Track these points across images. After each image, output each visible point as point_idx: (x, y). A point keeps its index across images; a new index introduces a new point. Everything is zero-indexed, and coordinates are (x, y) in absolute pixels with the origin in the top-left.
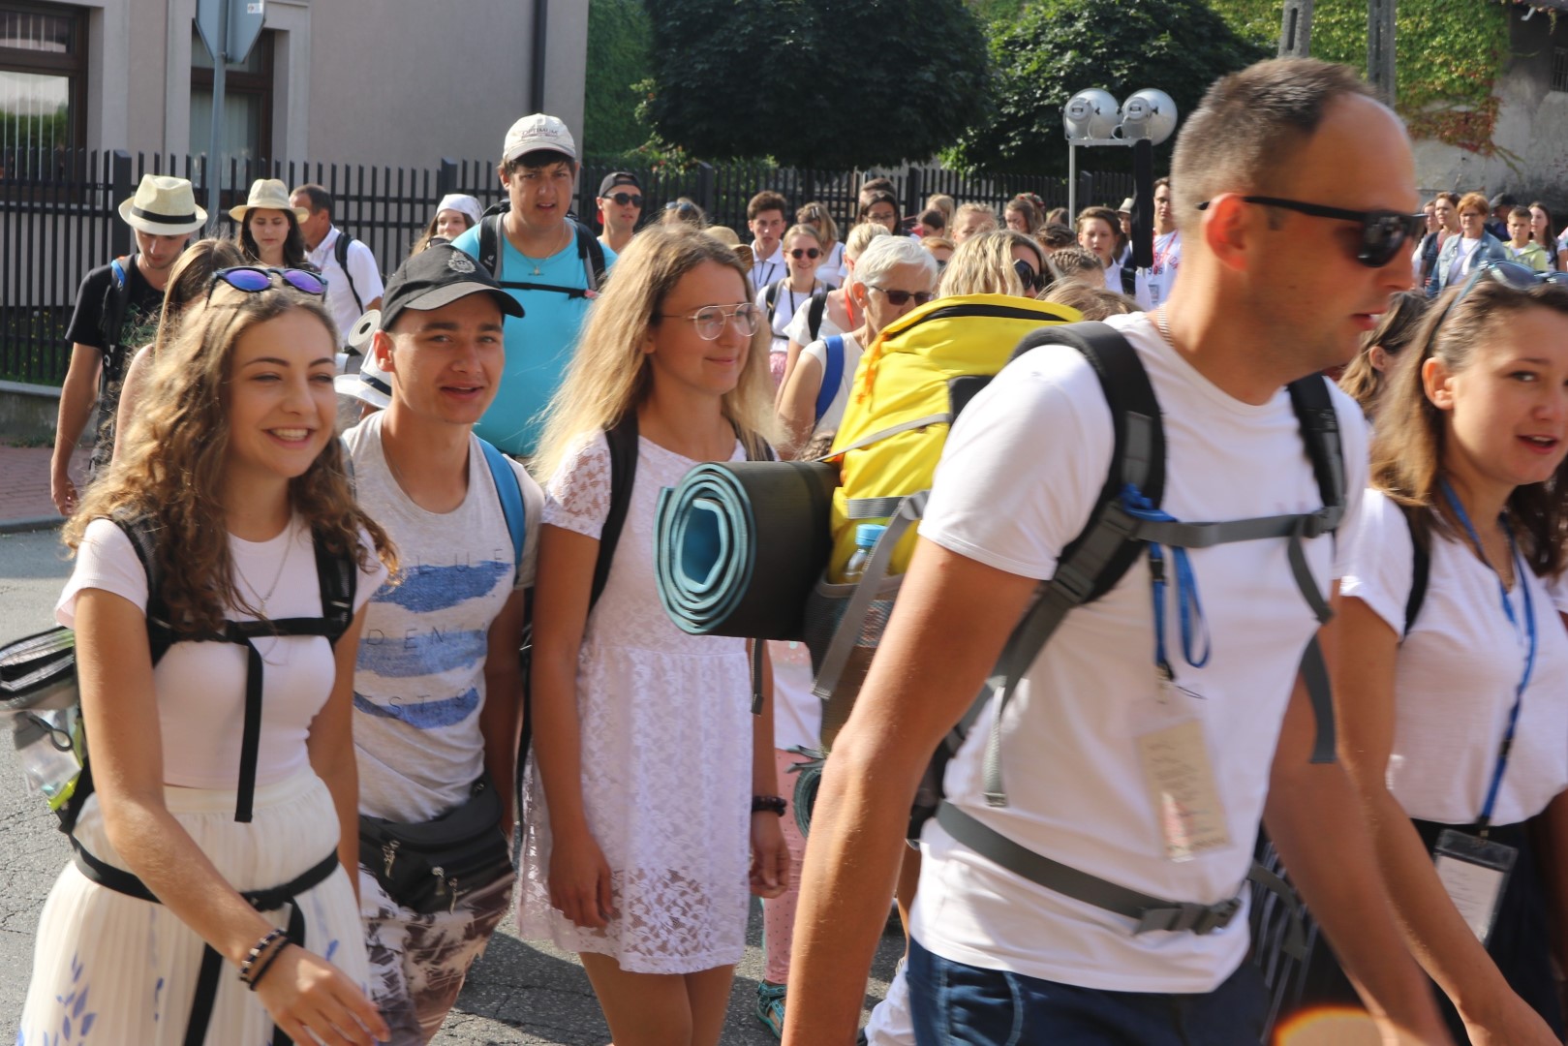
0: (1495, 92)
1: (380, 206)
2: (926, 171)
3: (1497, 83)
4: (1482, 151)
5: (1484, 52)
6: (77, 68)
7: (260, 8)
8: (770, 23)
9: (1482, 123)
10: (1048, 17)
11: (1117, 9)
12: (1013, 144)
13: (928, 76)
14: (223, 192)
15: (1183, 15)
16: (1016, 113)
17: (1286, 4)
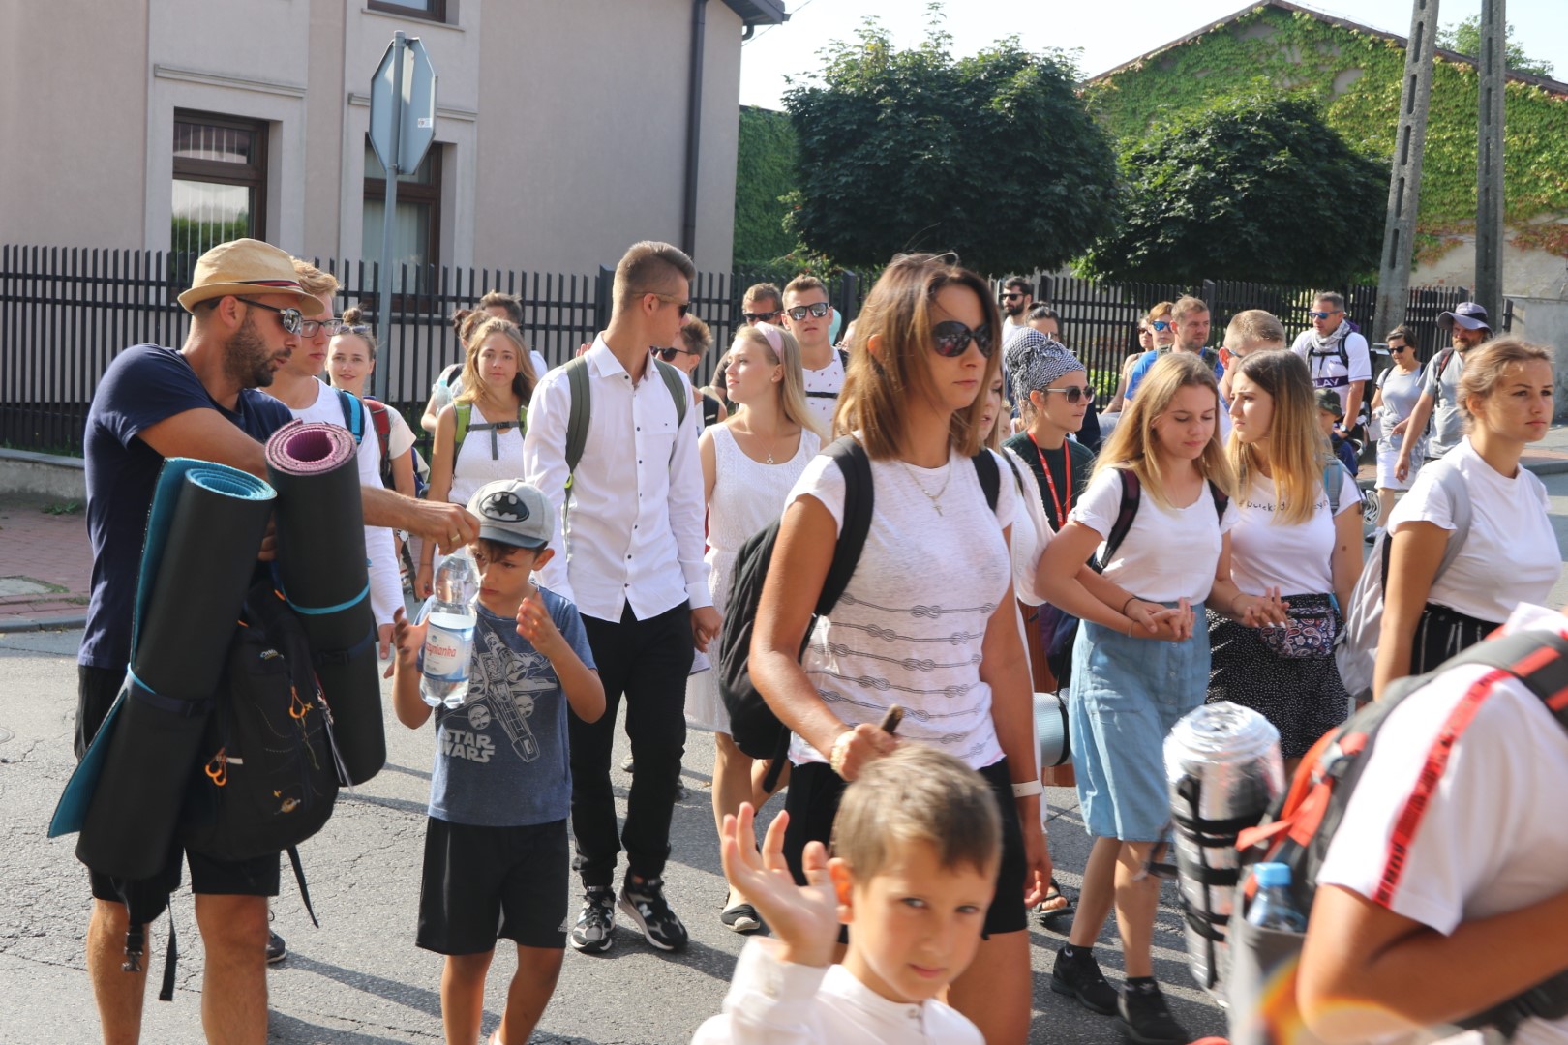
1: (542, 310)
2: (1057, 279)
6: (257, 179)
7: (429, 123)
8: (911, 138)
10: (1173, 134)
11: (1239, 126)
12: (1140, 253)
13: (1060, 189)
14: (394, 296)
15: (1302, 132)
16: (1143, 224)
17: (1400, 122)
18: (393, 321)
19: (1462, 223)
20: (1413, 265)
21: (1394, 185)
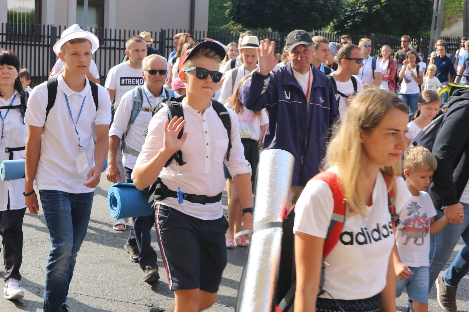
12: (349, 24)
16: (350, 14)
19: (459, 14)
20: (442, 28)
21: (435, 1)
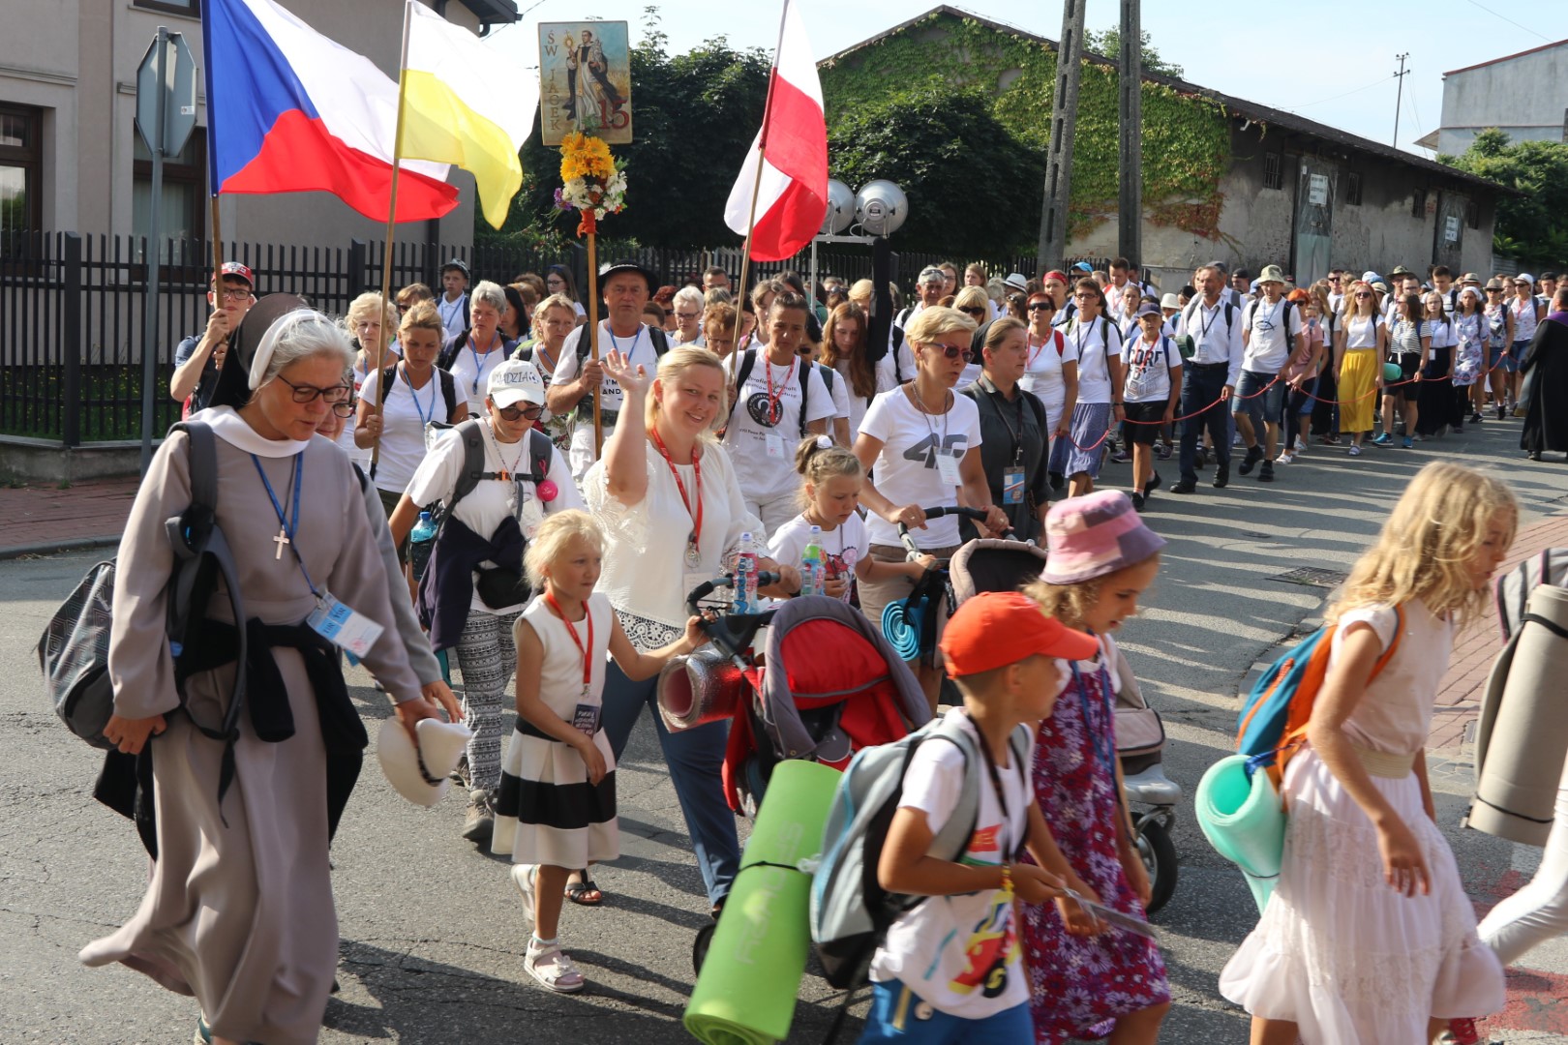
0: (1221, 188)
3: (1221, 182)
4: (1210, 236)
5: (1211, 156)
6: (33, 160)
7: (191, 110)
9: (1212, 213)
10: (862, 124)
11: (918, 118)
14: (161, 268)
15: (971, 123)
17: (1053, 116)
18: (161, 290)
19: (1108, 203)
20: (1067, 239)
21: (1049, 170)
